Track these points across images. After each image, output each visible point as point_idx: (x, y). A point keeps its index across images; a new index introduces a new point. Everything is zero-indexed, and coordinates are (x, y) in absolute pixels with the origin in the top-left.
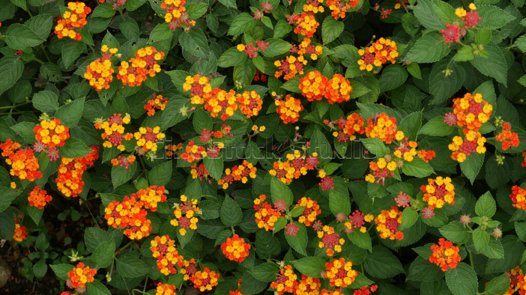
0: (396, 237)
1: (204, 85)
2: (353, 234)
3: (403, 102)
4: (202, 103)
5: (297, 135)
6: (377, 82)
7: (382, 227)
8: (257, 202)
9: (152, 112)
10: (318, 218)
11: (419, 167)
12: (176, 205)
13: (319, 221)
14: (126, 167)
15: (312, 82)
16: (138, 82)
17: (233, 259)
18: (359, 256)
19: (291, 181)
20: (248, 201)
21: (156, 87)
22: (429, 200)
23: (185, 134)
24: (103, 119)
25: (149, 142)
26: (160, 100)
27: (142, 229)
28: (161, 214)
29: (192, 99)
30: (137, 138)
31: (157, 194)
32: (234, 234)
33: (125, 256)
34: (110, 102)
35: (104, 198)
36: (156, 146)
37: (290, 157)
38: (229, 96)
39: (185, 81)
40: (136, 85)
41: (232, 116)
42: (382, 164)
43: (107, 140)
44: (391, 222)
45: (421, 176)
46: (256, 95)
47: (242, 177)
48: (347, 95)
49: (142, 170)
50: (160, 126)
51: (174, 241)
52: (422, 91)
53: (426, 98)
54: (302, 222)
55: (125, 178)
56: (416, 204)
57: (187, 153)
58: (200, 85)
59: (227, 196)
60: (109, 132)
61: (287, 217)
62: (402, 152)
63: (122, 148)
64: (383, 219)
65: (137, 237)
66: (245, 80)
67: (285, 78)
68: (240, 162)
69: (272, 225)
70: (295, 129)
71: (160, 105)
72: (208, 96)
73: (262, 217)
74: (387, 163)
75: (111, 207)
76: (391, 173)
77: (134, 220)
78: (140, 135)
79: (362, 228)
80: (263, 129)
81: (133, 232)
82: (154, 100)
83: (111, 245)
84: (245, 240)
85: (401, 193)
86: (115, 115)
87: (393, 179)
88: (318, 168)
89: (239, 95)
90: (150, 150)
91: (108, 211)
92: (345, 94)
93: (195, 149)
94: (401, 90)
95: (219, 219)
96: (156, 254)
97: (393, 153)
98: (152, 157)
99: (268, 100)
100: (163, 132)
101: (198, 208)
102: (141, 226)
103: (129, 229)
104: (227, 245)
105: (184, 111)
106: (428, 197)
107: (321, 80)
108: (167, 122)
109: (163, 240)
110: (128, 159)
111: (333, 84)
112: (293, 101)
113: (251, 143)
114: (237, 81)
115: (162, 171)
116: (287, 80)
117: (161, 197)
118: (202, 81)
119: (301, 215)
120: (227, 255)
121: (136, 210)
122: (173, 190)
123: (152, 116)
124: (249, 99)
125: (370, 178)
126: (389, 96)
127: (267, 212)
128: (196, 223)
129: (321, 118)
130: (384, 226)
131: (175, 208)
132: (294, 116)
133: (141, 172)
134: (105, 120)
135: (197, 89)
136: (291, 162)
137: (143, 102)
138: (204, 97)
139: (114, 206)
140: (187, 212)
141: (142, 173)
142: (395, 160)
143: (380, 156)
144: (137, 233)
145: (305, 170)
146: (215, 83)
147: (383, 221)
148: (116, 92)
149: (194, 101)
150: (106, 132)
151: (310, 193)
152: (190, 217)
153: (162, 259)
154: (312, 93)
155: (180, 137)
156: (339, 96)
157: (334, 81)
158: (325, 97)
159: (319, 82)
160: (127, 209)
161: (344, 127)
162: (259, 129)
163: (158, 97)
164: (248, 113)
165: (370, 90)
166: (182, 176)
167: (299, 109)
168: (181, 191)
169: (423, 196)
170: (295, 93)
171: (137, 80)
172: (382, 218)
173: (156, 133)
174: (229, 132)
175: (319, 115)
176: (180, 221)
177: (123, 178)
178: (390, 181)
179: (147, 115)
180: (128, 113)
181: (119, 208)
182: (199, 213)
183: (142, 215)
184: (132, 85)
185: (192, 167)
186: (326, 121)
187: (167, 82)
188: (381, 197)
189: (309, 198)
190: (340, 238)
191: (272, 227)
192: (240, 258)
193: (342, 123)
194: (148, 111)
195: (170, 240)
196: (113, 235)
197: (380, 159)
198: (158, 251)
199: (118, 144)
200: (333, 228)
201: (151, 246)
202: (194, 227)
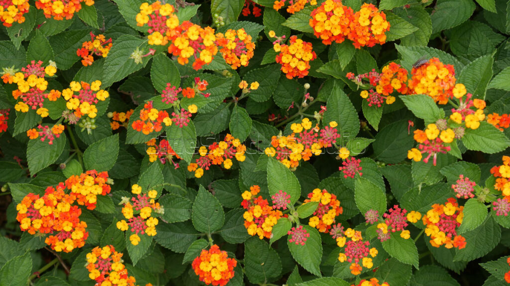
0: (455, 245)
1: (168, 17)
2: (390, 242)
3: (467, 48)
4: (164, 44)
5: (306, 96)
6: (428, 17)
7: (434, 230)
8: (247, 195)
9: (88, 61)
10: (338, 220)
11: (489, 138)
12: (125, 199)
13: (339, 225)
14: (50, 142)
15: (330, 15)
16: (67, 13)
17: (210, 282)
18: (400, 277)
19: (298, 164)
20: (233, 197)
21: (94, 22)
22: (504, 188)
23: (138, 96)
24: (15, 68)
25: (86, 104)
26: (101, 41)
27: (74, 236)
28: (101, 214)
29: (149, 37)
30: (67, 98)
31: (96, 183)
32: (212, 244)
33: (47, 280)
34: (25, 43)
35: (16, 191)
36: (96, 110)
37: (295, 127)
38: (205, 34)
39: (139, 11)
40: (65, 18)
41: (209, 64)
42: (432, 133)
43: (22, 100)
44: (447, 221)
45: (491, 151)
46: (245, 35)
47: (225, 159)
48: (382, 35)
49: (74, 150)
50: (101, 80)
51: (122, 255)
52: (499, 32)
53: (503, 42)
54: (314, 226)
55: (48, 159)
56: (485, 194)
57: (142, 120)
58: (162, 16)
59: (202, 188)
60: (24, 88)
61: (291, 218)
62: (462, 116)
63: (44, 113)
64: (435, 217)
65: (66, 248)
66: (228, 14)
67: (288, 10)
68: (222, 136)
69: (269, 229)
70: (304, 88)
71: (102, 49)
72: (173, 33)
73: (255, 219)
74: (441, 131)
75: (26, 202)
76: (447, 146)
77: (61, 221)
78: (72, 93)
79: (404, 231)
80: (255, 86)
81: (60, 240)
82: (92, 42)
83: (25, 262)
84: (228, 254)
85: (462, 177)
86: (33, 62)
87: (450, 156)
88: (338, 146)
89: (220, 35)
90: (86, 116)
91: (22, 208)
92: (379, 33)
93: (153, 114)
94: (464, 29)
95: (189, 223)
96: (94, 275)
97: (449, 117)
98: (89, 126)
99: (264, 44)
100: (106, 89)
101: (158, 204)
102: (71, 232)
103: (54, 235)
104: (201, 261)
105: (137, 56)
106: (502, 184)
107: (343, 12)
108: (111, 75)
109: (105, 252)
110: (52, 129)
111: (361, 18)
112: (302, 45)
113: (237, 110)
114: (216, 15)
115: (104, 149)
116: (292, 14)
117: (103, 187)
118: (165, 11)
119: (312, 216)
120: (201, 276)
121: (65, 207)
122: (120, 180)
123: (88, 65)
124: (235, 42)
125: (415, 155)
126: (447, 40)
127: (261, 211)
128: (156, 226)
129: (343, 70)
130: (436, 228)
131: (124, 205)
132: (302, 67)
133: (71, 153)
134: (17, 70)
135: (157, 22)
136: (297, 135)
137: (76, 46)
138: (168, 34)
139: (31, 201)
140: (142, 210)
141: (73, 155)
142: (452, 126)
143: (430, 121)
144: (66, 241)
145: (319, 147)
146: (184, 14)
147: (435, 220)
148: (34, 29)
149: (153, 41)
150: (20, 88)
151: (326, 184)
152: (146, 218)
153: (103, 281)
154: (330, 31)
155: (131, 100)
156: (370, 37)
157: (362, 14)
158: (349, 37)
159: (340, 15)
160: (51, 206)
161: (378, 83)
162: (249, 87)
163: (97, 37)
164: (234, 62)
165: (417, 29)
166: (134, 158)
167: (309, 56)
168: (131, 181)
169: (495, 182)
170: (305, 33)
171: (66, 11)
172: (433, 216)
173: (95, 90)
174: (204, 89)
175: (339, 66)
176: (131, 224)
177: (45, 160)
178: (446, 158)
179: (82, 65)
180: (53, 61)
181: (39, 204)
182: (159, 212)
183: (74, 214)
184: (59, 18)
185: (149, 145)
186: (350, 75)
187: (111, 18)
188: (431, 184)
189: (325, 190)
190: (372, 248)
191: (269, 233)
192: (221, 280)
193: (374, 78)
194: (83, 59)
195: (116, 253)
196: (29, 247)
197: (429, 126)
198: (97, 269)
199: (39, 107)
200: (359, 233)
201: (86, 262)
202: (152, 232)
